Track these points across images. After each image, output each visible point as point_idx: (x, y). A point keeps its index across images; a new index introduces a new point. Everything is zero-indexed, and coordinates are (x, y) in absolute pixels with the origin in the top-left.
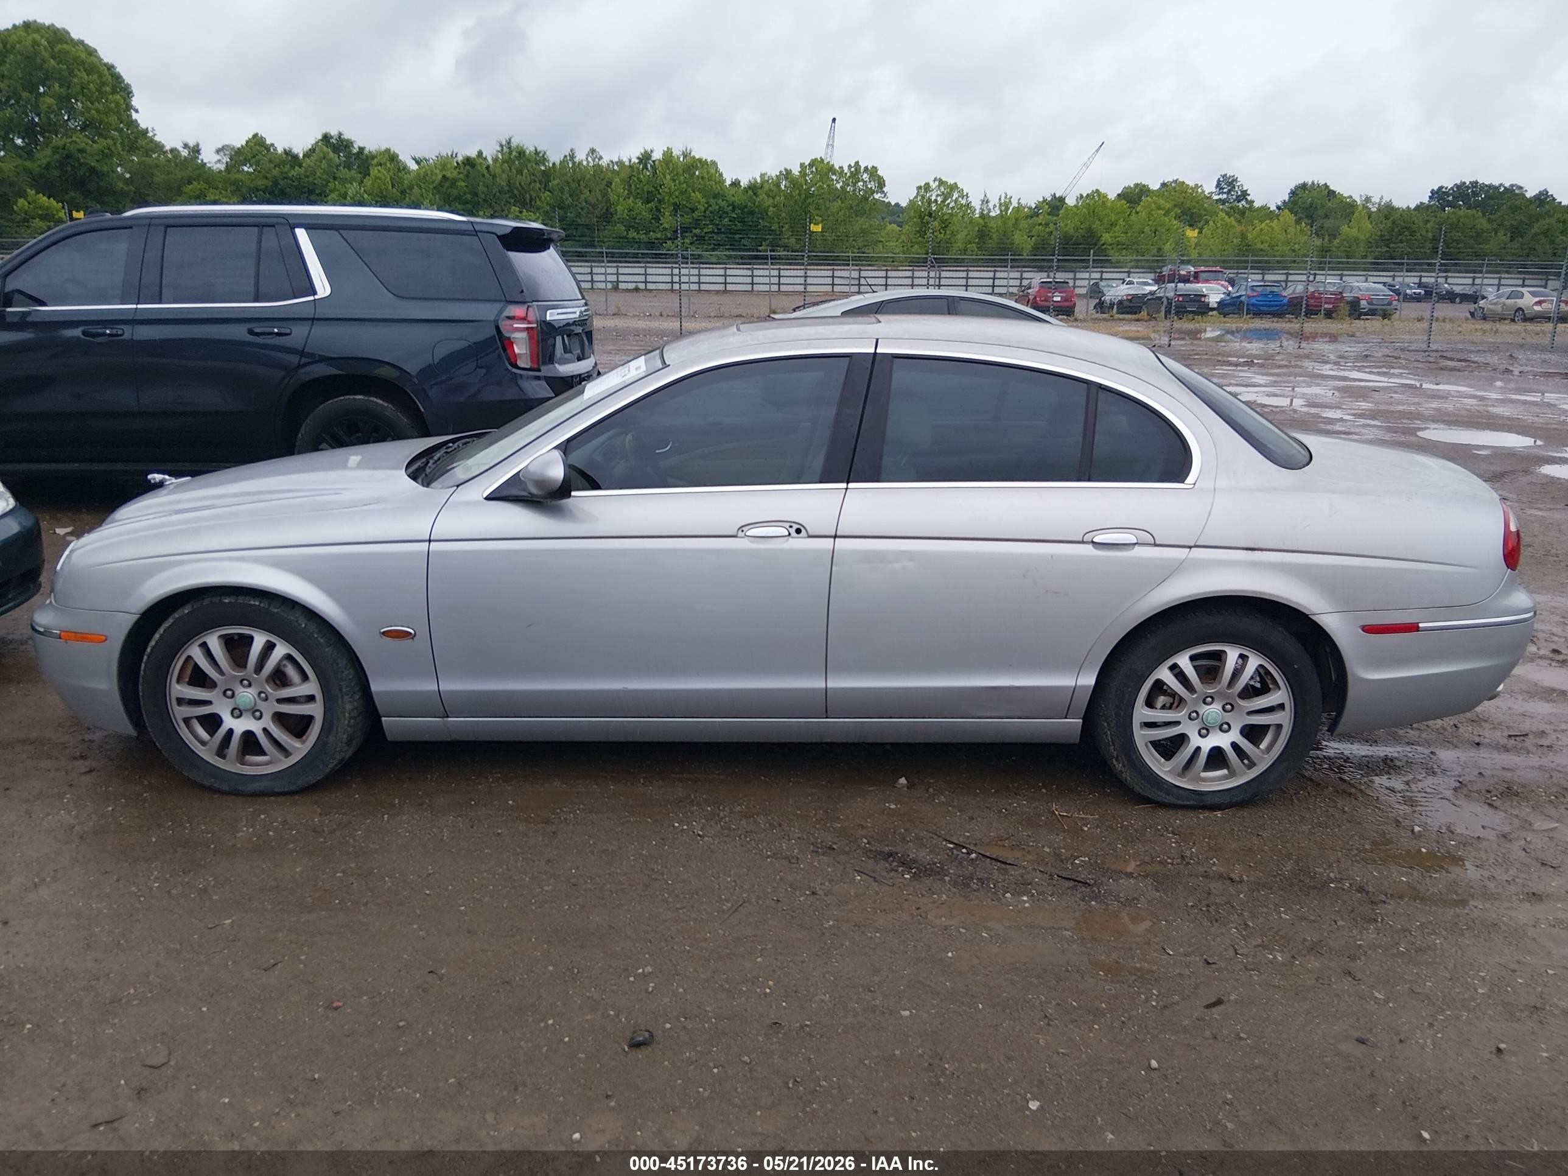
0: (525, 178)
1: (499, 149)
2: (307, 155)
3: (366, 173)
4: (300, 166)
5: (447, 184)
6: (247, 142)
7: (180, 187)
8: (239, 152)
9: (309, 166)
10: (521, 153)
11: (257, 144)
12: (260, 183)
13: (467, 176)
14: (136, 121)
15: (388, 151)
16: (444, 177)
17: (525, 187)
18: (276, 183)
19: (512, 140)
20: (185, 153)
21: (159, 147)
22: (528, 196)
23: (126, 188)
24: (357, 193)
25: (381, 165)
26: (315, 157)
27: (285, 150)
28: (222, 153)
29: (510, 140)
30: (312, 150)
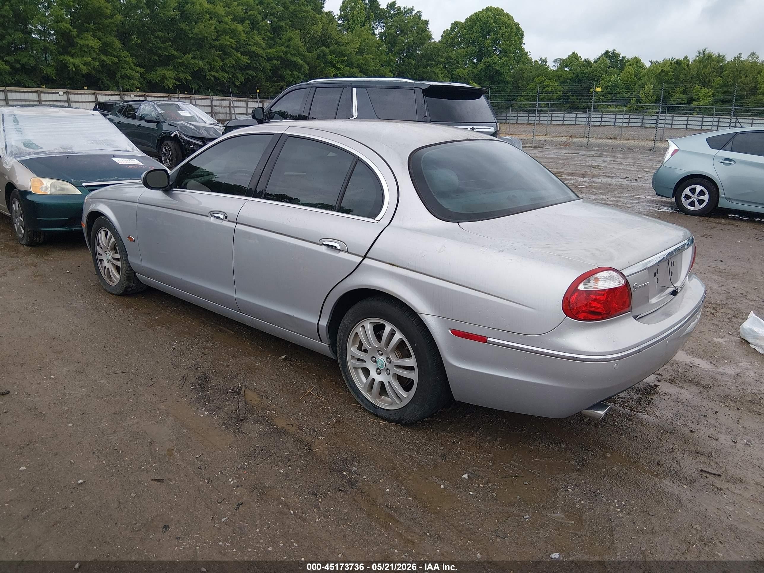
0: (707, 70)
1: (698, 55)
2: (595, 62)
3: (622, 69)
4: (591, 67)
5: (663, 74)
6: (569, 56)
7: (533, 78)
8: (564, 61)
9: (595, 67)
10: (710, 56)
11: (574, 57)
12: (570, 76)
13: (675, 69)
14: (524, 48)
15: (636, 58)
16: (662, 70)
17: (707, 75)
18: (577, 76)
19: (706, 50)
20: (540, 62)
21: (529, 61)
22: (707, 80)
23: (510, 80)
24: (615, 80)
25: (631, 65)
26: (599, 62)
27: (585, 59)
28: (556, 62)
29: (705, 50)
30: (598, 59)
